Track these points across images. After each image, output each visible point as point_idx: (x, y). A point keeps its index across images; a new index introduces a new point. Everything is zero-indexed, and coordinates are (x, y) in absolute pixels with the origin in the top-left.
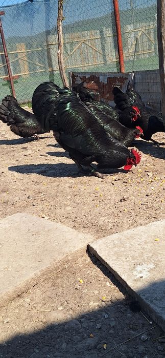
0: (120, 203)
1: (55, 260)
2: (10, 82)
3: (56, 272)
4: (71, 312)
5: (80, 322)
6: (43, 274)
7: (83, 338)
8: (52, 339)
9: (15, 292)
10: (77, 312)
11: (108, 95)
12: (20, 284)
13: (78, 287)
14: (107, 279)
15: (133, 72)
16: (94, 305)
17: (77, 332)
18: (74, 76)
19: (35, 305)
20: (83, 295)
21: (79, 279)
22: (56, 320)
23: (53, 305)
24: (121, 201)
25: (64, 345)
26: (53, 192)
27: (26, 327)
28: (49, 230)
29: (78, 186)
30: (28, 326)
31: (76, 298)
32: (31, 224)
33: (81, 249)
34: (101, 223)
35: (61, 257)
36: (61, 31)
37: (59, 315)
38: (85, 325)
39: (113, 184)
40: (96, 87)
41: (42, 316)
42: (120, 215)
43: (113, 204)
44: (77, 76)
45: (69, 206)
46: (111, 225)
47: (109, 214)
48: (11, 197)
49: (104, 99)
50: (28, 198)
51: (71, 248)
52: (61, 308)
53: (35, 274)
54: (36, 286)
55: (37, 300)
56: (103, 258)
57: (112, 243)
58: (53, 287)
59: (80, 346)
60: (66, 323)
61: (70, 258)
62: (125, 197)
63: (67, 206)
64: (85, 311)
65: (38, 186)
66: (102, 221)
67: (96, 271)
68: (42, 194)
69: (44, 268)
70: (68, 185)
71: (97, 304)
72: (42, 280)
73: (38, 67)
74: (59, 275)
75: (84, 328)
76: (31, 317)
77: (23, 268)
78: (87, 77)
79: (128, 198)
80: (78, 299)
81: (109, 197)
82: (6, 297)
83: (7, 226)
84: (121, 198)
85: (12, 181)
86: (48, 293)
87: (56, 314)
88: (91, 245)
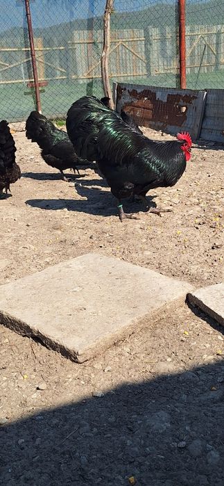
0: (211, 251)
1: (152, 308)
2: (34, 90)
3: (153, 321)
4: (182, 364)
5: (197, 374)
6: (141, 322)
7: (204, 391)
8: (167, 390)
9: (112, 339)
10: (190, 365)
11: (167, 118)
12: (117, 330)
13: (184, 339)
14: (217, 332)
15: (206, 90)
16: (208, 358)
17: (196, 385)
18: (120, 89)
19: (138, 355)
20: (193, 348)
21: (182, 331)
22: (167, 371)
23: (159, 356)
24: (213, 248)
25: (184, 397)
26: (122, 234)
27: (133, 376)
28: (135, 275)
29: (153, 228)
30: (136, 376)
31: (184, 350)
32: (110, 267)
33: (180, 298)
34: (193, 271)
35: (159, 305)
36: (109, 28)
37: (169, 366)
38: (203, 377)
39: (197, 228)
40: (151, 106)
41: (148, 367)
42: (215, 264)
43: (203, 252)
44: (125, 89)
45: (147, 250)
46: (206, 274)
47: (201, 263)
48: (68, 236)
49: (161, 122)
50: (90, 238)
51: (169, 296)
52: (169, 360)
53: (133, 321)
54: (133, 336)
55: (138, 350)
56: (212, 309)
57: (219, 293)
58: (153, 338)
59: (203, 398)
60: (179, 375)
61: (168, 307)
62: (217, 244)
63: (145, 250)
64: (200, 364)
65: (99, 225)
66: (194, 269)
67: (201, 324)
68: (108, 235)
69: (142, 315)
70: (139, 226)
71: (212, 357)
72: (139, 329)
73: (58, 73)
74: (157, 326)
75: (202, 381)
76: (136, 366)
77: (116, 314)
78: (139, 91)
79: (221, 245)
80: (187, 352)
81: (196, 243)
82: (102, 344)
83: (81, 267)
84: (212, 245)
85: (62, 216)
86: (150, 344)
87: (166, 365)
88: (194, 294)
